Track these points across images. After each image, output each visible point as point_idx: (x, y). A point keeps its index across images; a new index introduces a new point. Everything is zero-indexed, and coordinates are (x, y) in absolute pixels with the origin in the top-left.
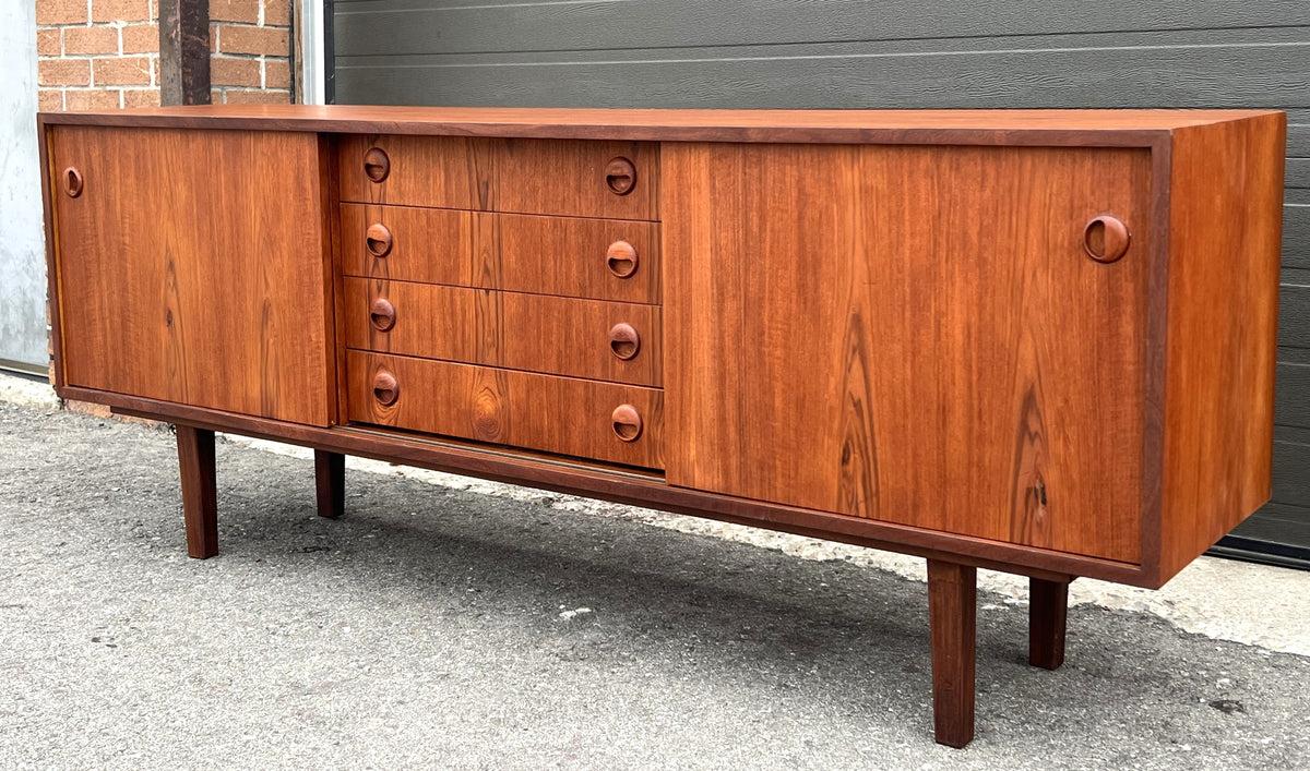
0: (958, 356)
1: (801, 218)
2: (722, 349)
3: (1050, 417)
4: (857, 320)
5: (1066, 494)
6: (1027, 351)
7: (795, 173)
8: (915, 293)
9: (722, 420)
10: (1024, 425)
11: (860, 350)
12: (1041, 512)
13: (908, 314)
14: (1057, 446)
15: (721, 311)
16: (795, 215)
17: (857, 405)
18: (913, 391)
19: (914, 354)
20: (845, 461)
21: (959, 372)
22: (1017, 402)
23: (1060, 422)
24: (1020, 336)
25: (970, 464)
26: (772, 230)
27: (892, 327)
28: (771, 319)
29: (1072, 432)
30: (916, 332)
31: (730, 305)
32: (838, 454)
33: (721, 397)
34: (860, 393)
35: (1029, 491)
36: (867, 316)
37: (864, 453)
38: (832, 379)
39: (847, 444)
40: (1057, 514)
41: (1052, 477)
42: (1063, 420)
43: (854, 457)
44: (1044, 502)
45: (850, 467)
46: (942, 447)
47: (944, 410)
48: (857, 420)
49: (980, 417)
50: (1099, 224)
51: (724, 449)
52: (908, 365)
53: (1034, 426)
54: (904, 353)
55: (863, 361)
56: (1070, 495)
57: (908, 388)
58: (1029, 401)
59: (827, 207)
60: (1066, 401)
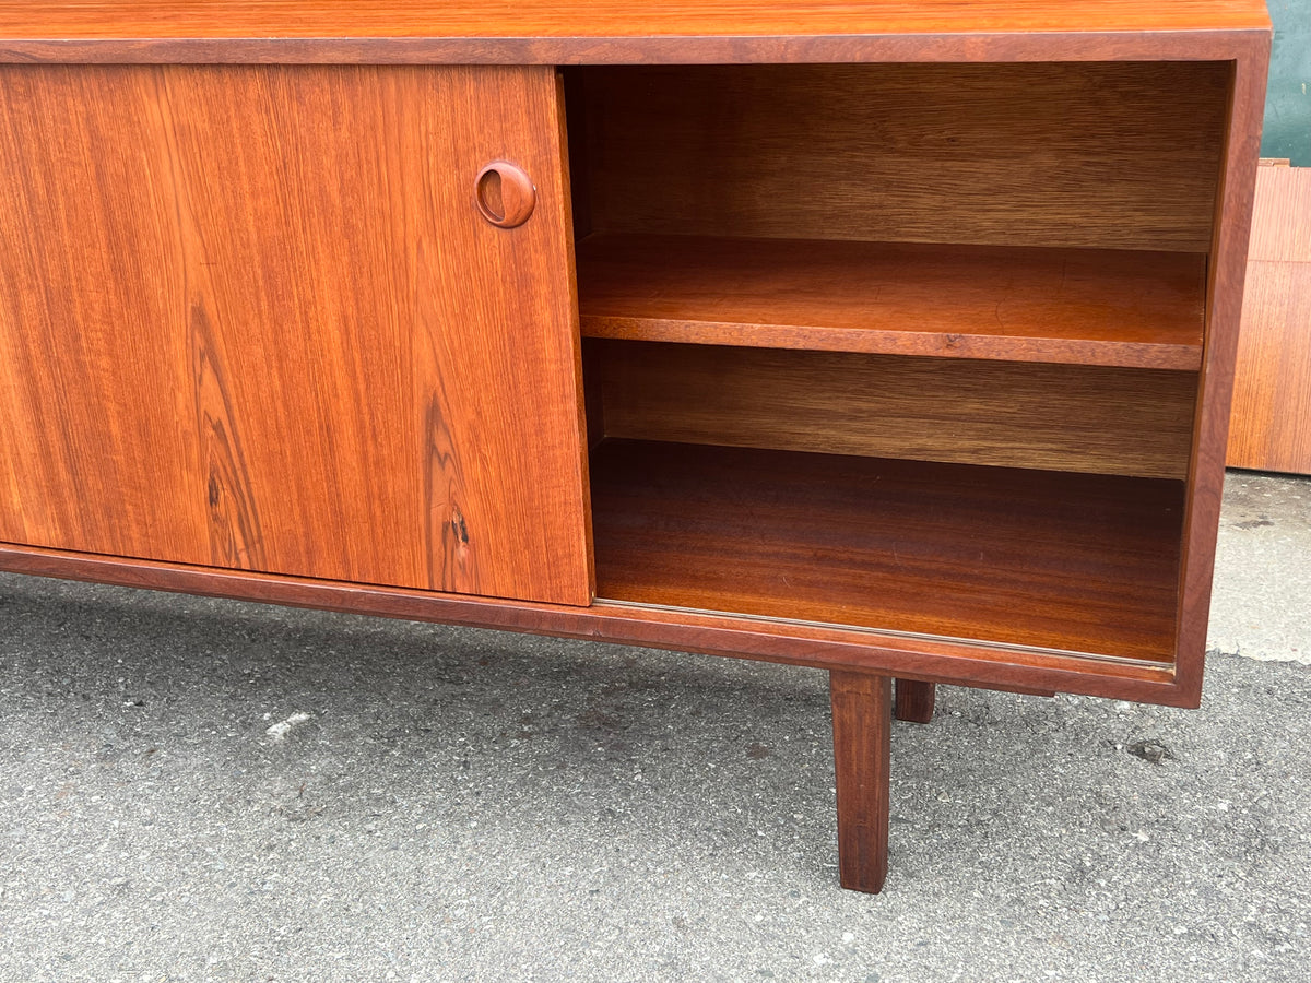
0: (336, 357)
1: (100, 174)
2: (27, 359)
3: (461, 432)
4: (199, 315)
5: (490, 527)
6: (423, 349)
7: (81, 108)
8: (269, 276)
9: (46, 454)
10: (431, 447)
11: (209, 353)
12: (462, 552)
13: (264, 305)
14: (474, 471)
15: (16, 308)
16: (92, 170)
17: (218, 427)
18: (286, 406)
19: (280, 360)
20: (213, 500)
21: (342, 381)
22: (418, 416)
23: (475, 441)
24: (411, 331)
25: (369, 497)
26: (65, 192)
27: (246, 324)
28: (86, 318)
29: (489, 450)
30: (278, 328)
31: (29, 300)
32: (204, 493)
33: (40, 425)
34: (218, 412)
35: (445, 526)
36: (211, 308)
37: (235, 489)
38: (180, 397)
39: (213, 480)
40: (482, 552)
41: (472, 507)
42: (477, 437)
43: (224, 494)
44: (465, 539)
45: (221, 508)
46: (333, 477)
47: (328, 430)
48: (221, 448)
49: (375, 437)
50: (492, 174)
51: (55, 491)
52: (275, 373)
53: (443, 445)
54: (267, 357)
55: (216, 371)
56: (496, 531)
57: (279, 404)
58: (433, 415)
59: (134, 159)
60: (479, 413)
